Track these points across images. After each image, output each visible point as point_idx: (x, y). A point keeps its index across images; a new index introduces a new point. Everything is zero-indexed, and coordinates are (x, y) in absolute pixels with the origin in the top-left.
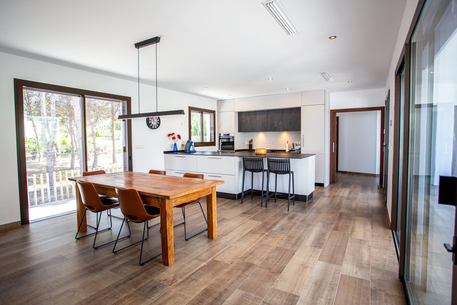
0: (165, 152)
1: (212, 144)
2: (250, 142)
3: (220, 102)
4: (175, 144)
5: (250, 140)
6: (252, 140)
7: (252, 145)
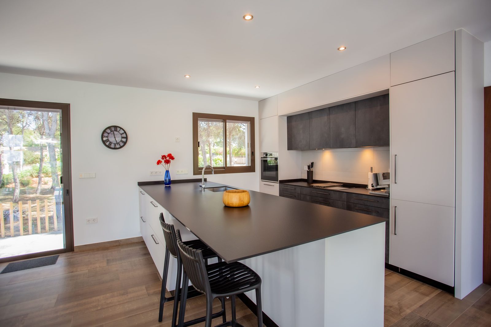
0: (141, 184)
1: (250, 169)
2: (309, 167)
3: (262, 102)
4: (167, 172)
5: (310, 164)
6: (312, 164)
7: (312, 171)
